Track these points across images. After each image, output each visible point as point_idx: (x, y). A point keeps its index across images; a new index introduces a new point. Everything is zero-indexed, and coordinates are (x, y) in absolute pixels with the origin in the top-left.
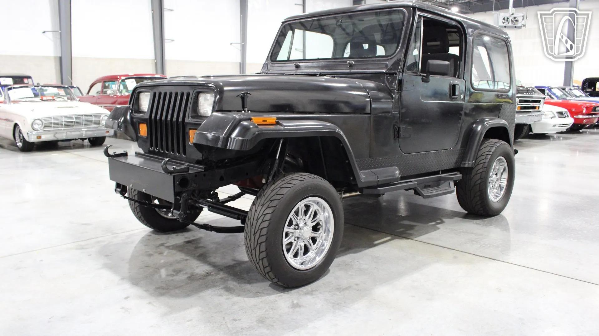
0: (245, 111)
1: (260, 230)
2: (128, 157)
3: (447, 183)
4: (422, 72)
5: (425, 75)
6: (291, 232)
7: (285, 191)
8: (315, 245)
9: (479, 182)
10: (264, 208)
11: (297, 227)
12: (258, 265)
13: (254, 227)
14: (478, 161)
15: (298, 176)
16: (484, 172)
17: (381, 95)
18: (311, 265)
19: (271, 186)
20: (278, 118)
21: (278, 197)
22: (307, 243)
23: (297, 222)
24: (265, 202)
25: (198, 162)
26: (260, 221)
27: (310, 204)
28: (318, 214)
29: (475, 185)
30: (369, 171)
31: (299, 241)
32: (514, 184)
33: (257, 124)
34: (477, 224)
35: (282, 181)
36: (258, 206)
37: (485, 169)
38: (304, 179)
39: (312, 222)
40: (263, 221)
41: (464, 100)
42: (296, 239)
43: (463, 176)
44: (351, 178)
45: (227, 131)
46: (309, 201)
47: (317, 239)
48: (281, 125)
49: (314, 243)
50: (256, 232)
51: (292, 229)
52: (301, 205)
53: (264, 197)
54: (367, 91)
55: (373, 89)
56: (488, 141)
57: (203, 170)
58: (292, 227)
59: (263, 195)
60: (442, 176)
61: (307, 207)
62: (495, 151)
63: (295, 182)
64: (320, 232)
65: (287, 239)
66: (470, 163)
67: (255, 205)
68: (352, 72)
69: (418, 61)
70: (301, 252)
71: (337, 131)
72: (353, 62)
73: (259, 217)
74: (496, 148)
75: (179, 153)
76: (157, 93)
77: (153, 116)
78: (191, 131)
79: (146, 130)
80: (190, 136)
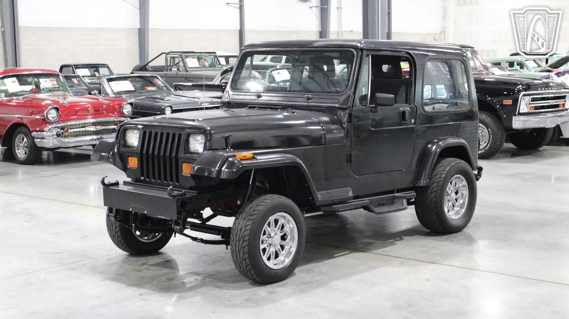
0: (228, 149)
1: (243, 238)
2: (120, 185)
3: (400, 202)
4: (370, 103)
5: (374, 106)
6: (265, 240)
7: (260, 208)
8: (283, 251)
9: (435, 199)
10: (245, 221)
11: (270, 236)
12: (241, 265)
13: (238, 235)
14: (433, 180)
15: (270, 197)
16: (439, 190)
17: (334, 127)
18: (282, 266)
19: (250, 205)
20: (254, 154)
21: (255, 213)
22: (277, 250)
23: (269, 232)
24: (246, 217)
25: (191, 188)
26: (243, 231)
27: (278, 218)
28: (285, 226)
29: (431, 203)
30: (325, 191)
31: (271, 247)
32: (477, 202)
33: (240, 160)
34: (434, 240)
35: (258, 201)
36: (241, 220)
37: (440, 188)
38: (274, 199)
39: (281, 233)
40: (245, 231)
41: (415, 124)
42: (269, 245)
43: (416, 194)
44: (311, 198)
45: (219, 165)
46: (277, 216)
47: (285, 246)
48: (256, 159)
49: (283, 250)
50: (240, 239)
51: (266, 237)
52: (271, 219)
53: (244, 213)
54: (321, 125)
55: (326, 123)
56: (444, 161)
57: (196, 194)
58: (266, 236)
59: (243, 211)
60: (396, 195)
61: (276, 221)
62: (450, 170)
63: (267, 201)
64: (286, 241)
65: (263, 245)
66: (424, 182)
67: (238, 219)
68: (309, 105)
69: (367, 94)
70: (273, 257)
71: (297, 161)
72: (310, 96)
73: (242, 228)
74: (451, 167)
75: (172, 182)
76: (148, 132)
77: (144, 151)
78: (184, 164)
79: (137, 162)
80: (183, 168)
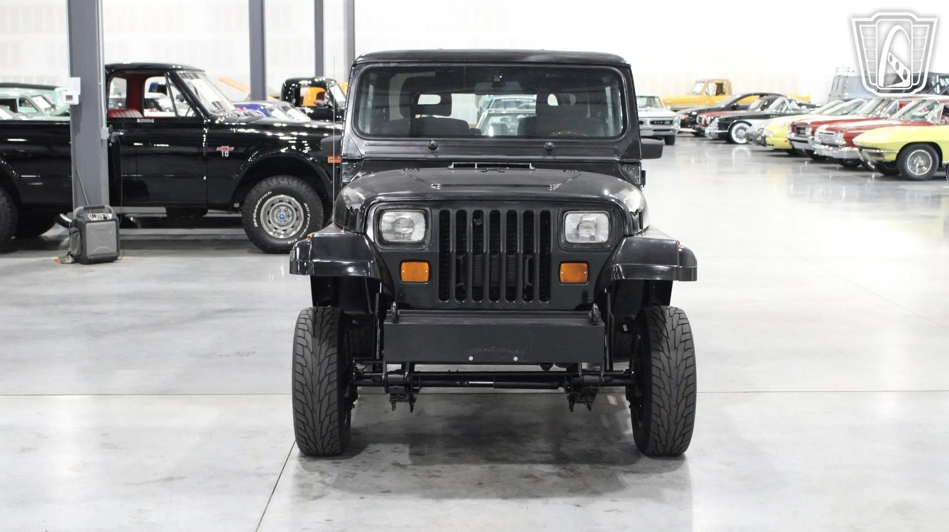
1: (685, 380)
10: (680, 353)
13: (674, 376)
26: (684, 369)
50: (679, 383)
72: (553, 145)
73: (678, 365)
75: (528, 300)
76: (453, 212)
77: (452, 249)
78: (563, 265)
79: (427, 271)
80: (562, 272)
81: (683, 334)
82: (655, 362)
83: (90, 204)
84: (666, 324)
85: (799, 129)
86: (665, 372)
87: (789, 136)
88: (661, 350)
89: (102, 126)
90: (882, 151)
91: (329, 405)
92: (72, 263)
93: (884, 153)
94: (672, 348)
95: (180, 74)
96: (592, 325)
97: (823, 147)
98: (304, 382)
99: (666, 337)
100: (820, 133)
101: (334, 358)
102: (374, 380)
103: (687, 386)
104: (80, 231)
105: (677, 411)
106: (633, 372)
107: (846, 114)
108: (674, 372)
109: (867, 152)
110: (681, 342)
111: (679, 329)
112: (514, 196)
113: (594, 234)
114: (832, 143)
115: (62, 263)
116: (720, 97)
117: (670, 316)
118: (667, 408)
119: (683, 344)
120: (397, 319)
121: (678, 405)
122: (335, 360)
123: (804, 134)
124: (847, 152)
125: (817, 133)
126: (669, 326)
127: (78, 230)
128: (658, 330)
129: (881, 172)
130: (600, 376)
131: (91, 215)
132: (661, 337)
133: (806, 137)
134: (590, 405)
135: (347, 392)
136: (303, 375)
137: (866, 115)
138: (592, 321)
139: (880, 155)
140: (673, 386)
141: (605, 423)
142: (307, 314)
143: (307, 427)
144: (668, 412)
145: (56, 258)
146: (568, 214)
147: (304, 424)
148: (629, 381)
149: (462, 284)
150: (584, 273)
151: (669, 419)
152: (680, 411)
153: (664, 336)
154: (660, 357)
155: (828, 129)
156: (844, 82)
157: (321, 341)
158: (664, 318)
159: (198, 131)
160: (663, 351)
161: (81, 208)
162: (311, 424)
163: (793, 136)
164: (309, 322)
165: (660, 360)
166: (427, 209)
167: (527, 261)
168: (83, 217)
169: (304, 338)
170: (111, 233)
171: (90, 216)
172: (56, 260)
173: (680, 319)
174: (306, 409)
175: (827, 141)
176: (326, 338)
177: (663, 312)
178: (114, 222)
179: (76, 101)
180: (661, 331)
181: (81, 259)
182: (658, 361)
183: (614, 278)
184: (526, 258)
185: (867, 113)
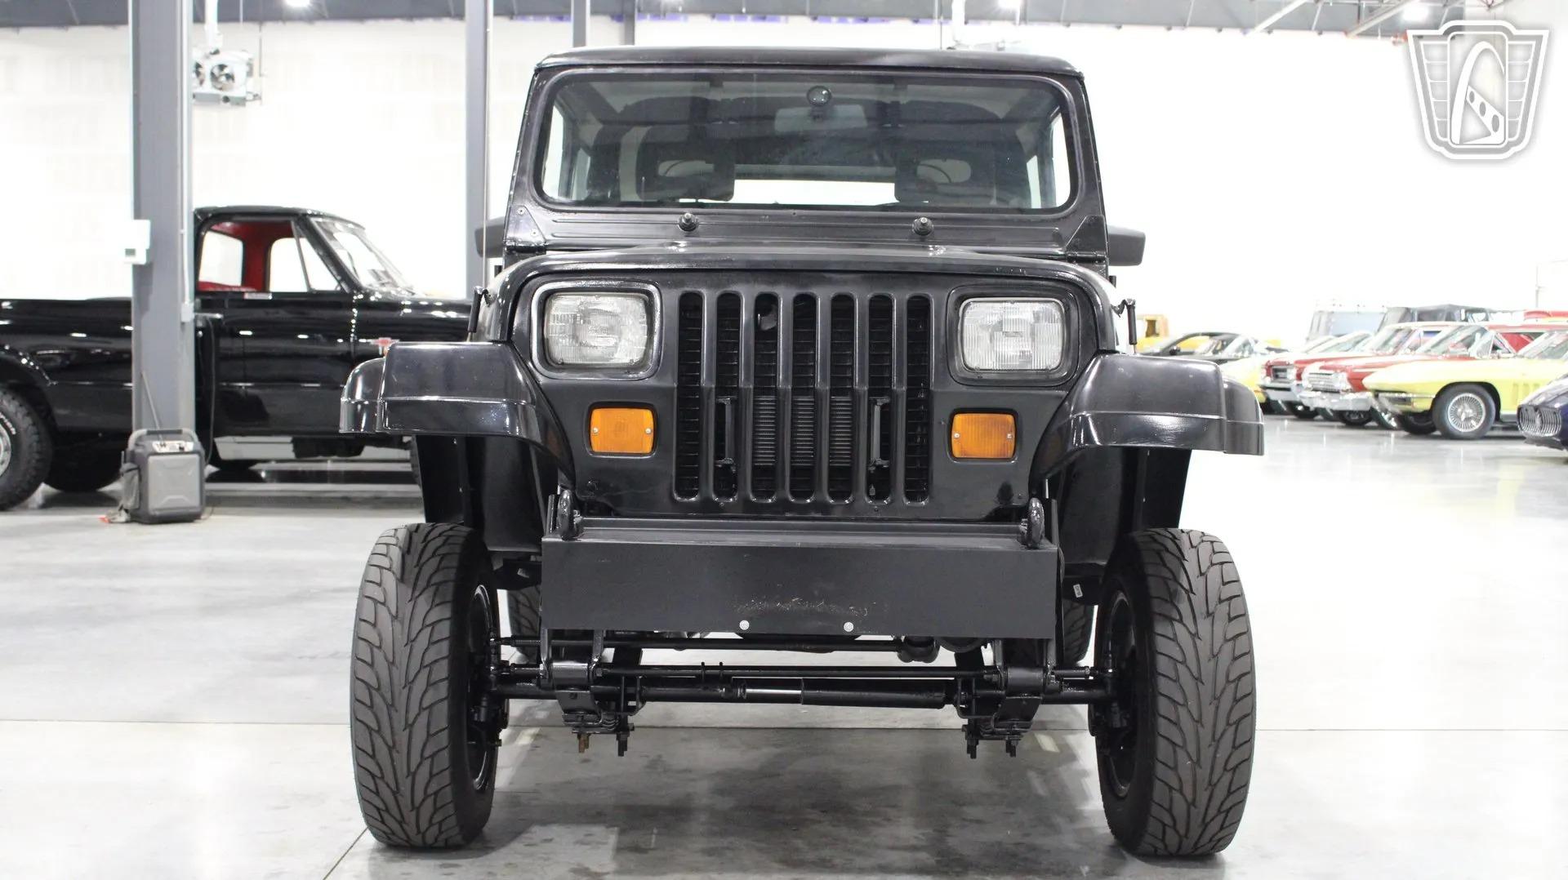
45: (1225, 404)
75: (879, 497)
76: (709, 299)
77: (707, 379)
78: (958, 418)
79: (649, 430)
80: (956, 435)
81: (1224, 584)
82: (1162, 645)
83: (161, 425)
84: (1185, 563)
85: (1276, 371)
86: (1187, 667)
87: (1262, 383)
88: (1178, 617)
89: (183, 300)
90: (1410, 395)
91: (429, 735)
92: (127, 522)
93: (1413, 398)
94: (1202, 614)
95: (318, 223)
96: (1030, 548)
97: (1314, 394)
98: (373, 682)
99: (1186, 591)
100: (1311, 374)
101: (444, 630)
102: (538, 685)
103: (1236, 701)
104: (139, 469)
105: (1215, 757)
106: (1110, 671)
107: (1347, 351)
108: (1207, 667)
109: (1386, 398)
110: (1221, 601)
111: (1214, 574)
112: (849, 263)
113: (1030, 349)
114: (1328, 387)
115: (110, 522)
116: (1152, 339)
117: (1192, 546)
118: (1192, 748)
119: (1224, 607)
120: (571, 532)
121: (1216, 741)
122: (446, 634)
123: (1285, 378)
124: (1353, 400)
125: (1304, 376)
126: (1191, 566)
127: (134, 466)
128: (1169, 575)
129: (1407, 430)
130: (1045, 670)
131: (158, 443)
132: (1176, 591)
133: (1289, 383)
134: (1014, 743)
135: (483, 711)
136: (372, 665)
137: (1375, 351)
138: (1029, 541)
139: (1405, 401)
140: (1206, 698)
141: (1038, 786)
142: (394, 536)
143: (379, 782)
144: (1195, 759)
145: (104, 516)
146: (968, 305)
147: (373, 776)
148: (1097, 693)
149: (728, 460)
150: (1006, 435)
151: (1195, 775)
152: (1221, 756)
153: (1182, 587)
154: (1175, 634)
155: (1322, 368)
156: (1329, 321)
157: (417, 593)
158: (1180, 550)
159: (340, 313)
160: (1181, 621)
161: (143, 431)
162: (390, 778)
163: (1268, 381)
164: (396, 553)
165: (1174, 639)
166: (651, 288)
167: (877, 409)
168: (143, 447)
169: (379, 585)
170: (190, 473)
171: (156, 445)
172: (103, 519)
173: (1214, 552)
174: (379, 742)
175: (1322, 384)
176: (428, 585)
177: (1175, 537)
178: (196, 457)
179: (141, 259)
180: (1176, 580)
181: (140, 516)
182: (1172, 643)
183: (1077, 440)
184: (875, 403)
185: (1377, 347)
